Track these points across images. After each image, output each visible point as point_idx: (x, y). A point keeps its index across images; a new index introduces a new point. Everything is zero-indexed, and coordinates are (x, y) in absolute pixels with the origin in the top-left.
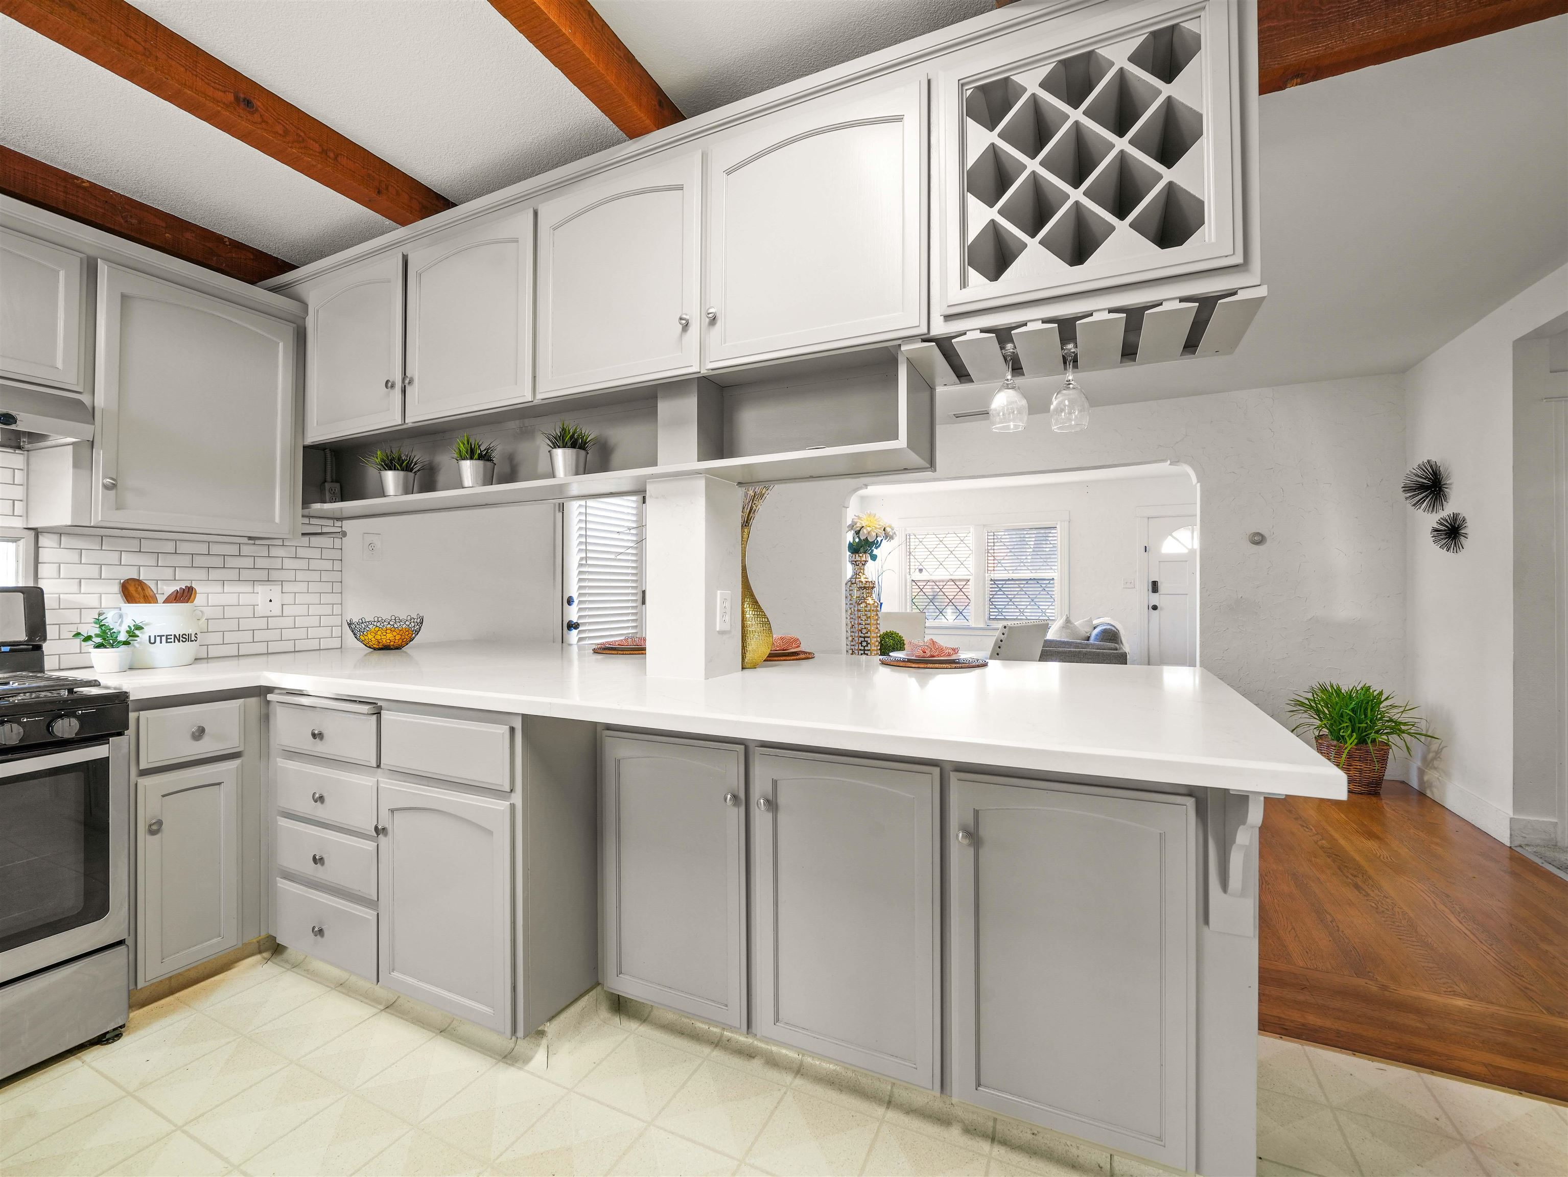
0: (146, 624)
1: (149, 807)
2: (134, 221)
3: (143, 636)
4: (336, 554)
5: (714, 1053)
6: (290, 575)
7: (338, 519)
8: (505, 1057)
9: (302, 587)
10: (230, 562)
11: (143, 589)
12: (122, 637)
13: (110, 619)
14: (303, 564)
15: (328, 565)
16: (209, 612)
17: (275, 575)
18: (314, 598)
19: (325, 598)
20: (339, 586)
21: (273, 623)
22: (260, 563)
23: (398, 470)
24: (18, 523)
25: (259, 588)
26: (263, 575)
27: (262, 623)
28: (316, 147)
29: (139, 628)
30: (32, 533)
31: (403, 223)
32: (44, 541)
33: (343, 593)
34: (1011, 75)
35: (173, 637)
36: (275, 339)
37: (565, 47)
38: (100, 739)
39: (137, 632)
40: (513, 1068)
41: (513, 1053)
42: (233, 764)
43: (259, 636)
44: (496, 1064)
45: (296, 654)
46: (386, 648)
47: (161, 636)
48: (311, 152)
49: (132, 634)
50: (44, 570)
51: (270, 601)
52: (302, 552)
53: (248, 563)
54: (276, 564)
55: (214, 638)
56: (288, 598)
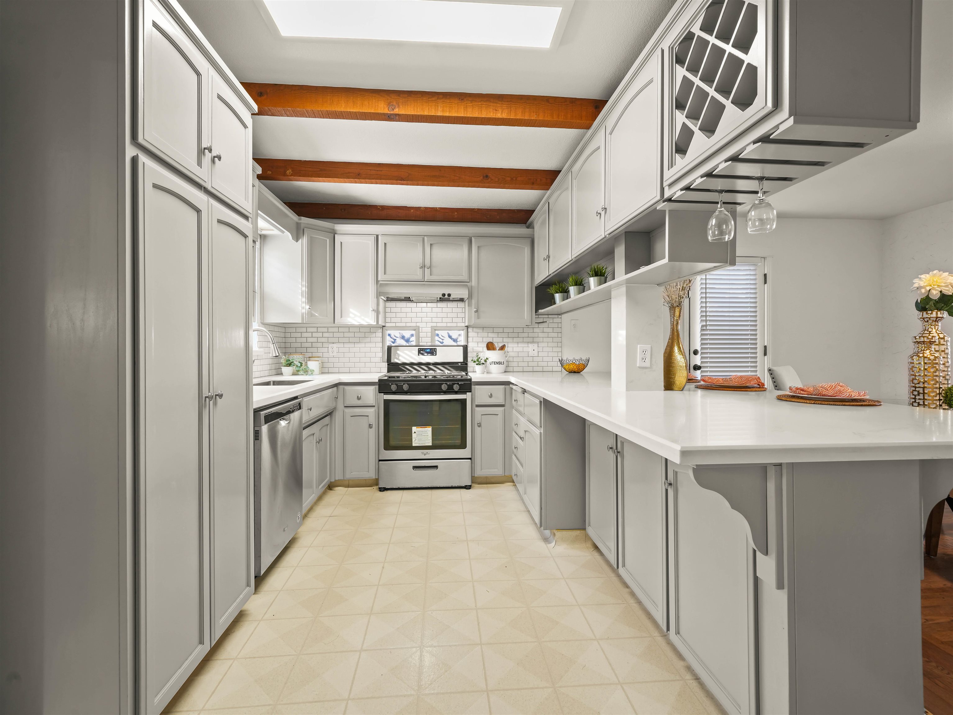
0: (489, 358)
1: (478, 418)
2: (488, 216)
3: (488, 362)
4: (559, 330)
5: (614, 578)
6: (541, 340)
7: (559, 315)
8: (545, 539)
9: (546, 344)
10: (520, 335)
11: (493, 346)
12: (483, 361)
13: (481, 355)
14: (546, 335)
15: (555, 335)
16: (511, 354)
17: (535, 340)
18: (550, 349)
19: (555, 349)
20: (560, 345)
21: (535, 359)
22: (530, 335)
23: (559, 293)
24: (463, 325)
25: (530, 345)
26: (531, 340)
27: (531, 359)
28: (509, 179)
29: (487, 359)
30: (466, 328)
31: (548, 189)
32: (470, 330)
33: (562, 347)
34: (690, 29)
35: (496, 362)
36: (524, 247)
37: (537, 122)
38: (465, 393)
39: (487, 360)
40: (544, 543)
41: (548, 539)
42: (502, 409)
43: (530, 364)
44: (541, 539)
45: (544, 372)
46: (575, 372)
47: (493, 362)
48: (508, 182)
49: (485, 361)
50: (470, 339)
51: (534, 350)
52: (545, 330)
53: (526, 335)
54: (536, 335)
55: (515, 364)
56: (540, 349)
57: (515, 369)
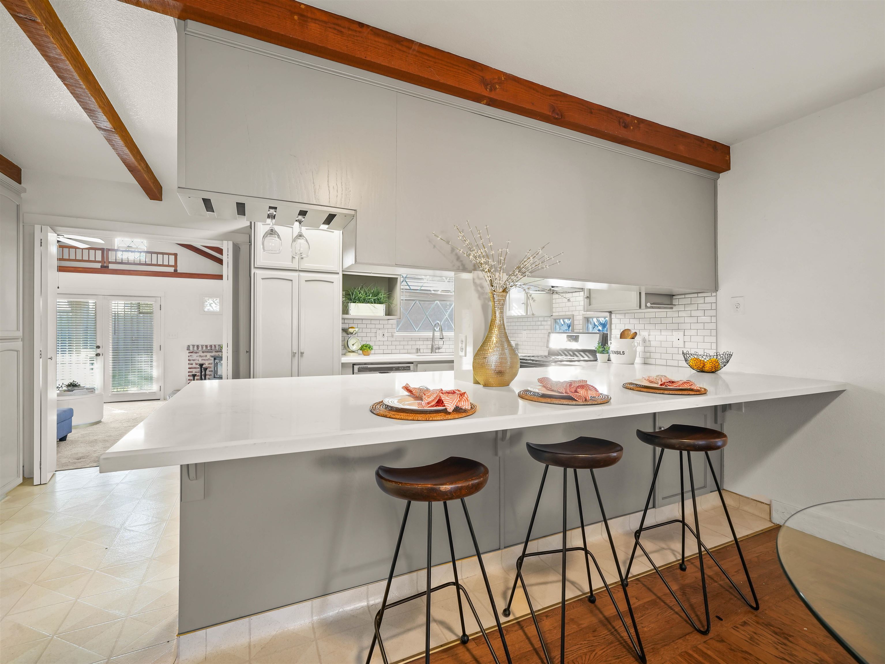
4: (713, 313)
6: (688, 326)
9: (694, 332)
14: (694, 320)
15: (708, 320)
16: (656, 344)
17: (681, 326)
18: (701, 339)
19: (707, 339)
20: (715, 332)
22: (675, 320)
25: (675, 333)
26: (675, 326)
27: (676, 351)
32: (613, 316)
33: (717, 336)
43: (674, 357)
51: (679, 340)
52: (694, 313)
53: (670, 320)
54: (681, 320)
55: (658, 356)
56: (687, 339)
57: (658, 362)
